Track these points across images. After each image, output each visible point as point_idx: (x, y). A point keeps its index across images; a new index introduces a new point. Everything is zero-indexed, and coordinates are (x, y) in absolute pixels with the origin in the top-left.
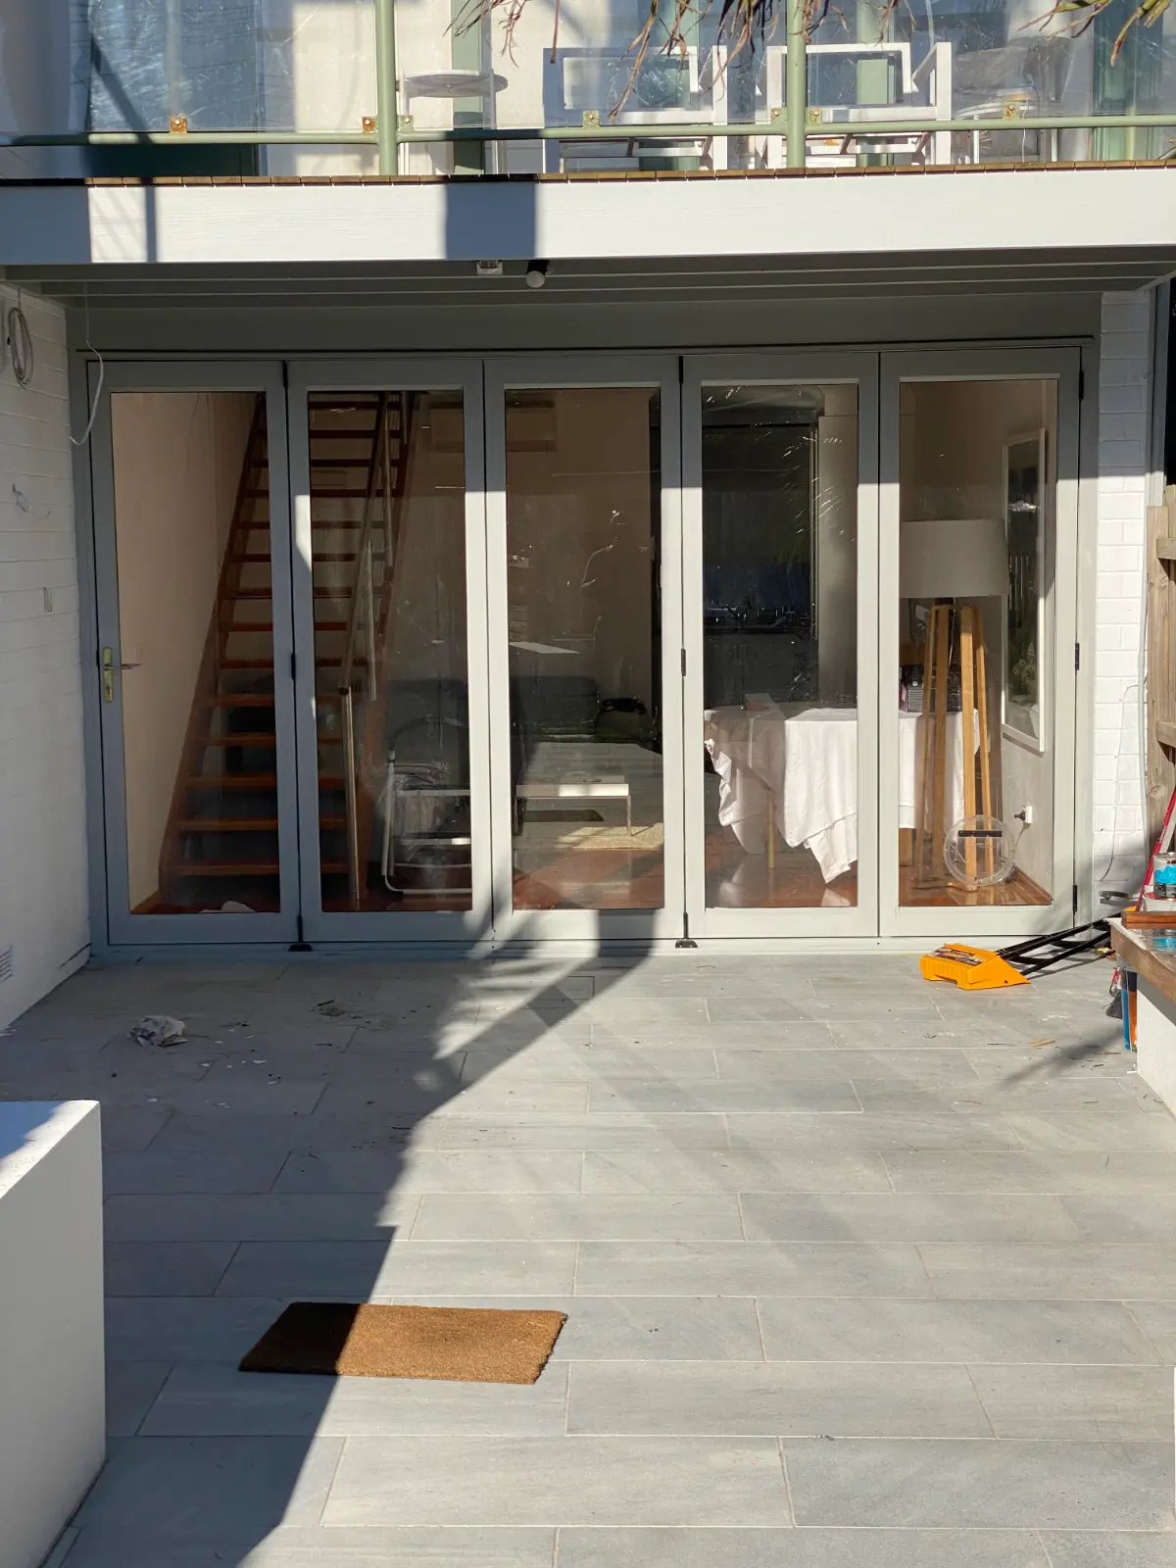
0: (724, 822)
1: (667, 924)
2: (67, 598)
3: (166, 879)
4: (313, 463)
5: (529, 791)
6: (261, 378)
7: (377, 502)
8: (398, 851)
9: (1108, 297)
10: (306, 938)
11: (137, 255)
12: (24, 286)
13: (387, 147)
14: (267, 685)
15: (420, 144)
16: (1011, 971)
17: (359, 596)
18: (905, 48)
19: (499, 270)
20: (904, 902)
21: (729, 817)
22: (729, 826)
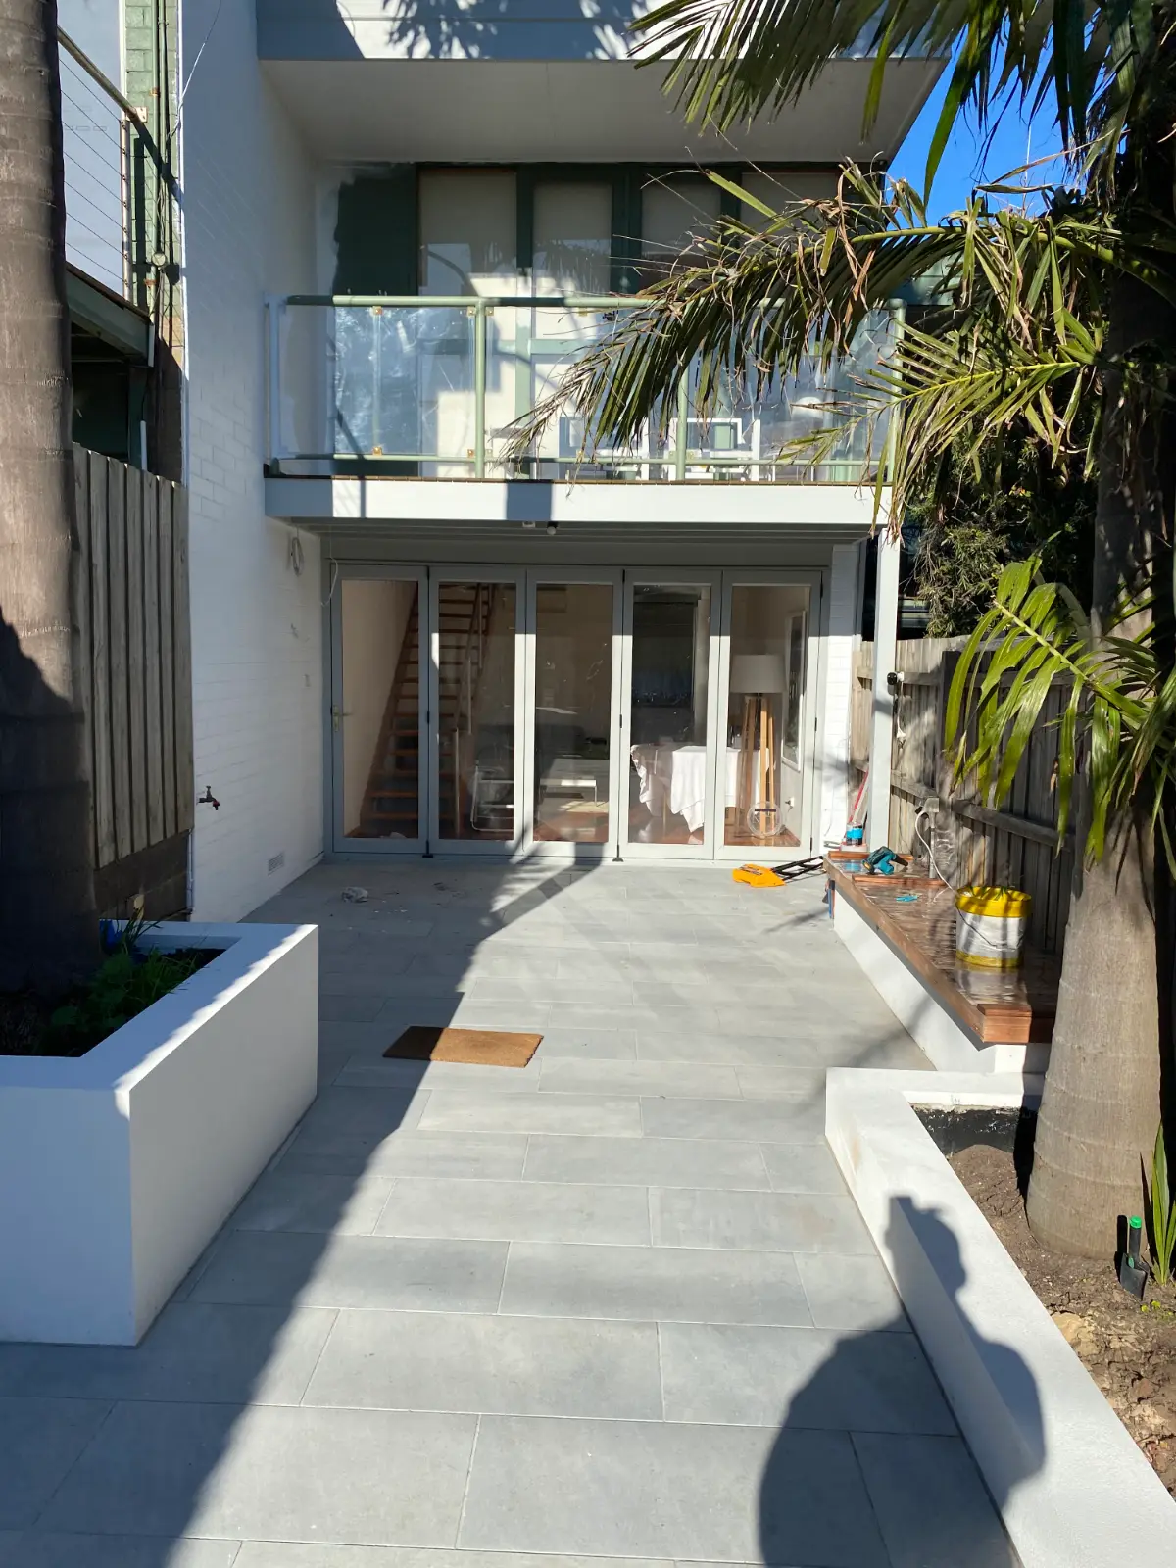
0: (642, 800)
1: (609, 850)
2: (317, 681)
3: (363, 821)
4: (441, 615)
5: (549, 783)
6: (416, 574)
7: (474, 637)
8: (479, 810)
9: (836, 548)
10: (431, 852)
11: (355, 514)
12: (301, 527)
13: (479, 465)
14: (416, 726)
15: (498, 463)
16: (778, 878)
17: (463, 683)
18: (739, 421)
19: (534, 525)
20: (727, 843)
21: (645, 797)
22: (644, 803)
